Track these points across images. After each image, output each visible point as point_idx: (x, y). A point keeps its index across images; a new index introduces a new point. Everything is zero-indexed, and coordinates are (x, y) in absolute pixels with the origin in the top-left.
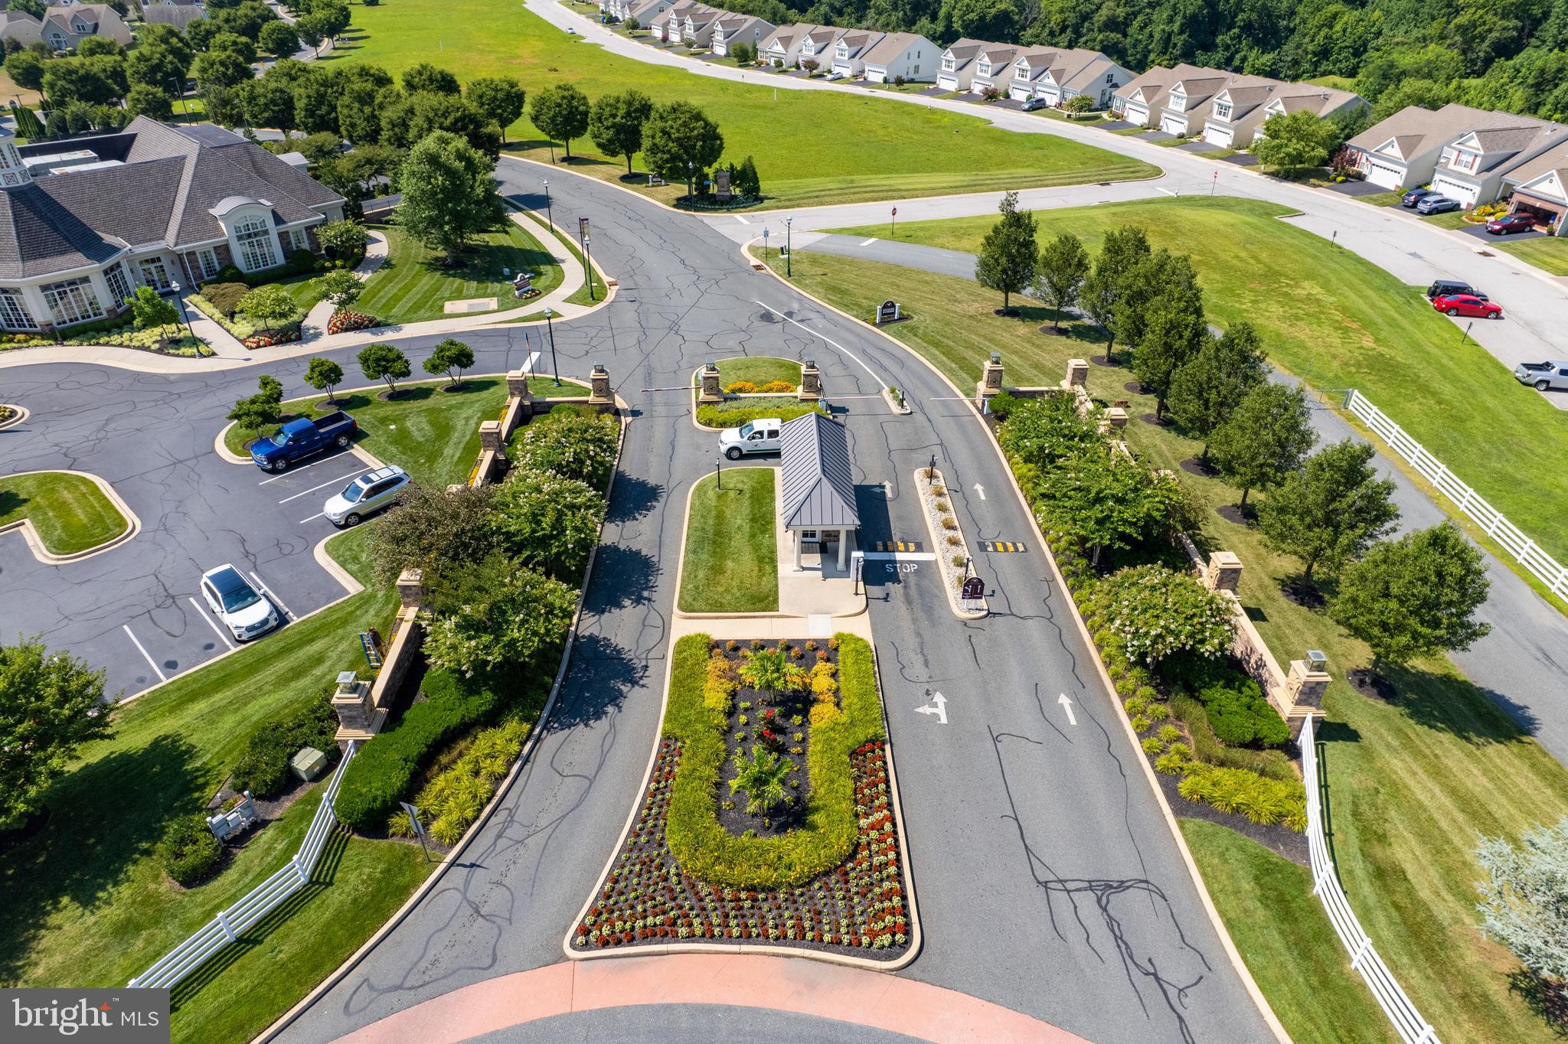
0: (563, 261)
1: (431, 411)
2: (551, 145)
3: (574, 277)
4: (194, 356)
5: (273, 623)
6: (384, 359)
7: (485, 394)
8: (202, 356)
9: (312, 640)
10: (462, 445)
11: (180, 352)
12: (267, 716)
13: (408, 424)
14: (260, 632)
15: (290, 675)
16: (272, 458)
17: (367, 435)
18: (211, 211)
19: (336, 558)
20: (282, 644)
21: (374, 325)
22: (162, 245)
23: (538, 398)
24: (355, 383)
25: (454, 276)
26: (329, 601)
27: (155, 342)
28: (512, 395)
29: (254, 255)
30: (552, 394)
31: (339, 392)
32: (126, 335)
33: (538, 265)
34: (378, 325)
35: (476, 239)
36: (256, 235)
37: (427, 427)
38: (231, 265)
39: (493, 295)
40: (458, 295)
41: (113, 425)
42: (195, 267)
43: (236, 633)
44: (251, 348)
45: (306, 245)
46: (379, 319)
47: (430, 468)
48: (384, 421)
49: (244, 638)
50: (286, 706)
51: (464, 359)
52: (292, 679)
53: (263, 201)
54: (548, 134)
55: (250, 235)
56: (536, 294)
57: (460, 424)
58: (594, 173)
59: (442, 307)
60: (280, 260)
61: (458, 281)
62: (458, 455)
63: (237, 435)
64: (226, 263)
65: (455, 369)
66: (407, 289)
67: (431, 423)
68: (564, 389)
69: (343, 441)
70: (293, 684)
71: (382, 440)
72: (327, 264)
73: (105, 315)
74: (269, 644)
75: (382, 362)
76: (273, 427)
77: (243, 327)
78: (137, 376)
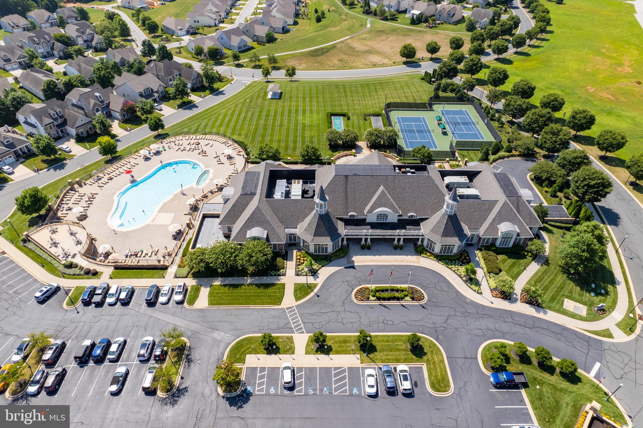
1: (553, 386)
3: (622, 303)
4: (475, 291)
8: (478, 292)
11: (473, 287)
13: (544, 389)
17: (529, 387)
18: (498, 226)
21: (537, 305)
22: (477, 232)
27: (464, 275)
32: (456, 267)
37: (551, 398)
39: (585, 303)
41: (449, 321)
42: (484, 241)
44: (494, 297)
45: (521, 243)
46: (539, 301)
48: (535, 380)
53: (516, 227)
55: (506, 238)
57: (564, 406)
59: (563, 302)
60: (511, 245)
64: (493, 242)
68: (609, 404)
71: (533, 394)
72: (526, 254)
73: (453, 254)
77: (493, 282)
78: (457, 293)
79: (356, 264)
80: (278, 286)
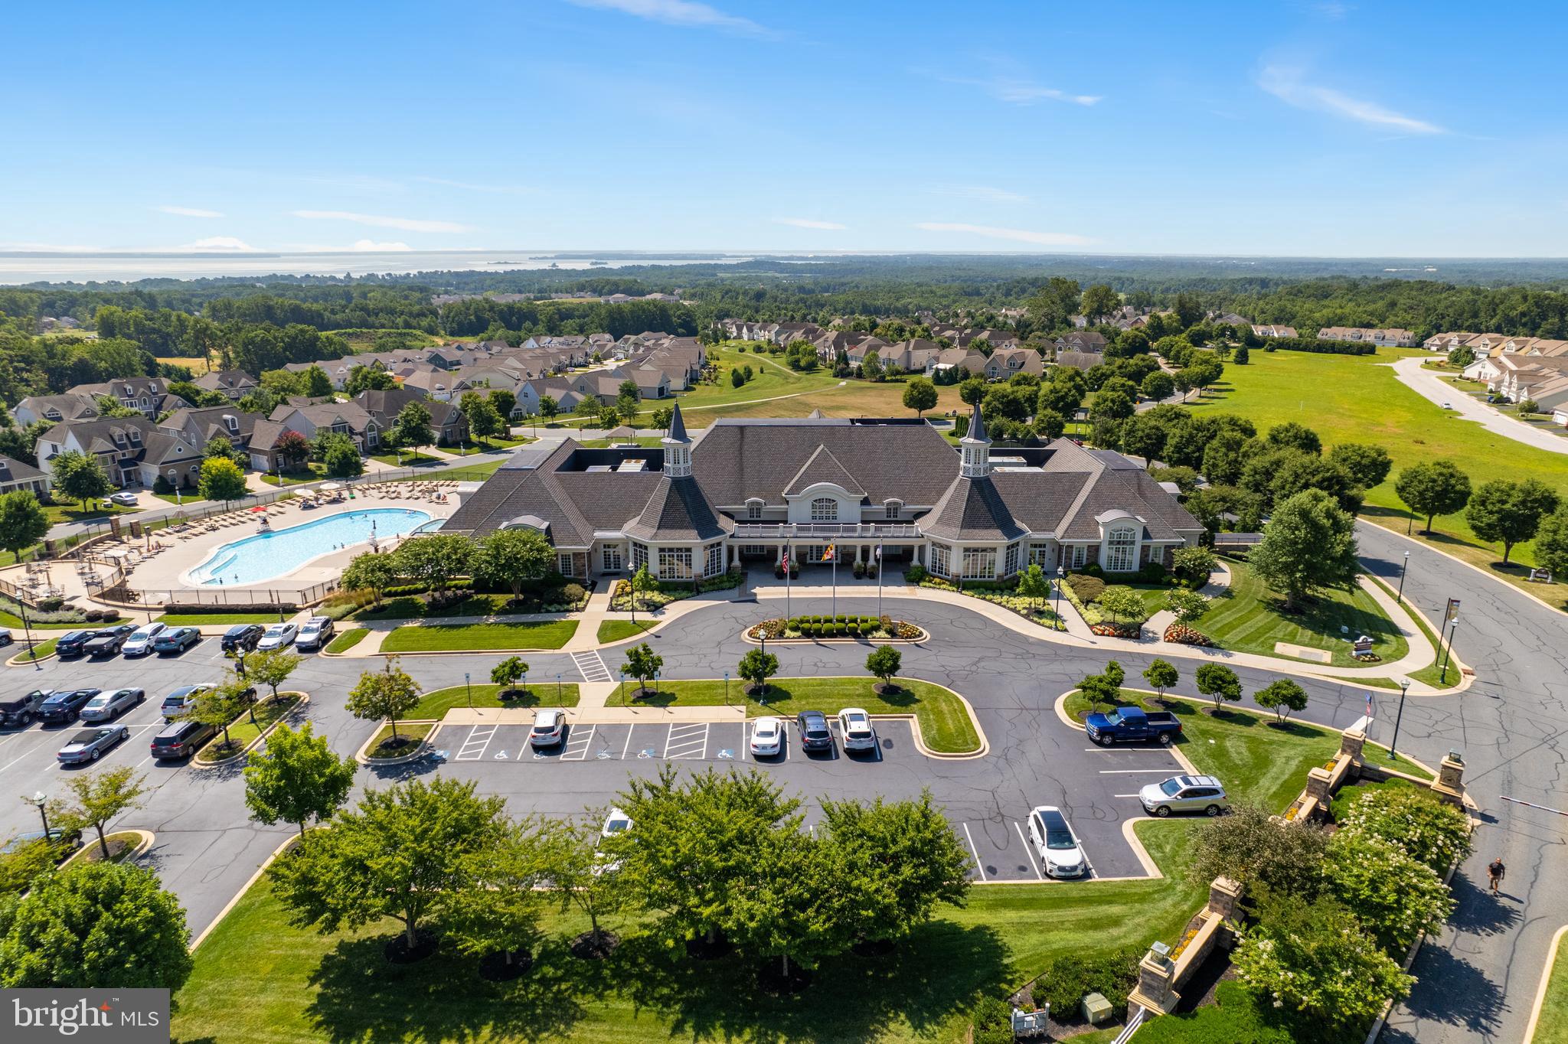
0: (1409, 635)
1: (1251, 740)
2: (1412, 517)
3: (1420, 654)
4: (1051, 628)
5: (1079, 872)
6: (1221, 678)
7: (1308, 741)
8: (1057, 629)
9: (1110, 903)
10: (1280, 782)
11: (1041, 621)
12: (1065, 949)
13: (1228, 744)
14: (1069, 875)
15: (1089, 923)
16: (1103, 732)
17: (1187, 741)
18: (1096, 518)
19: (1142, 840)
20: (1083, 894)
21: (1208, 645)
22: (1050, 535)
23: (1369, 763)
24: (1187, 692)
25: (1291, 620)
26: (1128, 874)
27: (1025, 608)
28: (1344, 751)
29: (1117, 559)
30: (1384, 765)
31: (1169, 695)
32: (1005, 597)
33: (1381, 631)
34: (1210, 645)
35: (1322, 592)
36: (1124, 543)
37: (1246, 753)
38: (1096, 563)
39: (1328, 648)
40: (1291, 639)
41: (982, 664)
42: (1069, 558)
43: (1049, 867)
44: (1097, 634)
45: (1160, 560)
46: (1213, 641)
47: (1244, 792)
48: (1205, 734)
49: (1053, 874)
50: (1082, 949)
51: (1297, 701)
52: (1091, 928)
53: (1139, 517)
54: (1411, 506)
55: (1120, 542)
56: (1375, 660)
57: (1280, 761)
58: (1458, 553)
59: (1273, 646)
60: (1136, 567)
61: (1293, 626)
62: (1274, 789)
63: (1075, 703)
64: (1093, 560)
65: (1285, 708)
66: (1242, 620)
67: (1250, 750)
68: (1398, 764)
69: (1165, 739)
70: (1091, 933)
71: (1200, 750)
72: (1175, 581)
73: (995, 578)
74: (1073, 889)
75: (1218, 681)
76: (1110, 707)
77: (1093, 615)
78: (1006, 631)
79: (758, 597)
80: (559, 625)
